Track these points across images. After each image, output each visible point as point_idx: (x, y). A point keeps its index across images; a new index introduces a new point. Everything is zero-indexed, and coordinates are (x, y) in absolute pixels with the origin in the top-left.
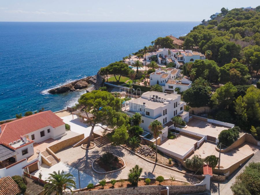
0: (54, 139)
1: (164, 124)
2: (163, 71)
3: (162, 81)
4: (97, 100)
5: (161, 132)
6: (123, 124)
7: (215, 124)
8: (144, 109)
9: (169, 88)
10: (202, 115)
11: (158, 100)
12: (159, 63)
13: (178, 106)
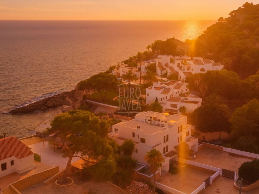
0: (20, 173)
1: (165, 154)
2: (164, 85)
3: (163, 99)
4: (76, 122)
5: (161, 165)
6: (110, 154)
7: (234, 154)
8: (139, 135)
9: (171, 107)
10: (216, 143)
11: (157, 122)
12: (158, 75)
13: (183, 130)
